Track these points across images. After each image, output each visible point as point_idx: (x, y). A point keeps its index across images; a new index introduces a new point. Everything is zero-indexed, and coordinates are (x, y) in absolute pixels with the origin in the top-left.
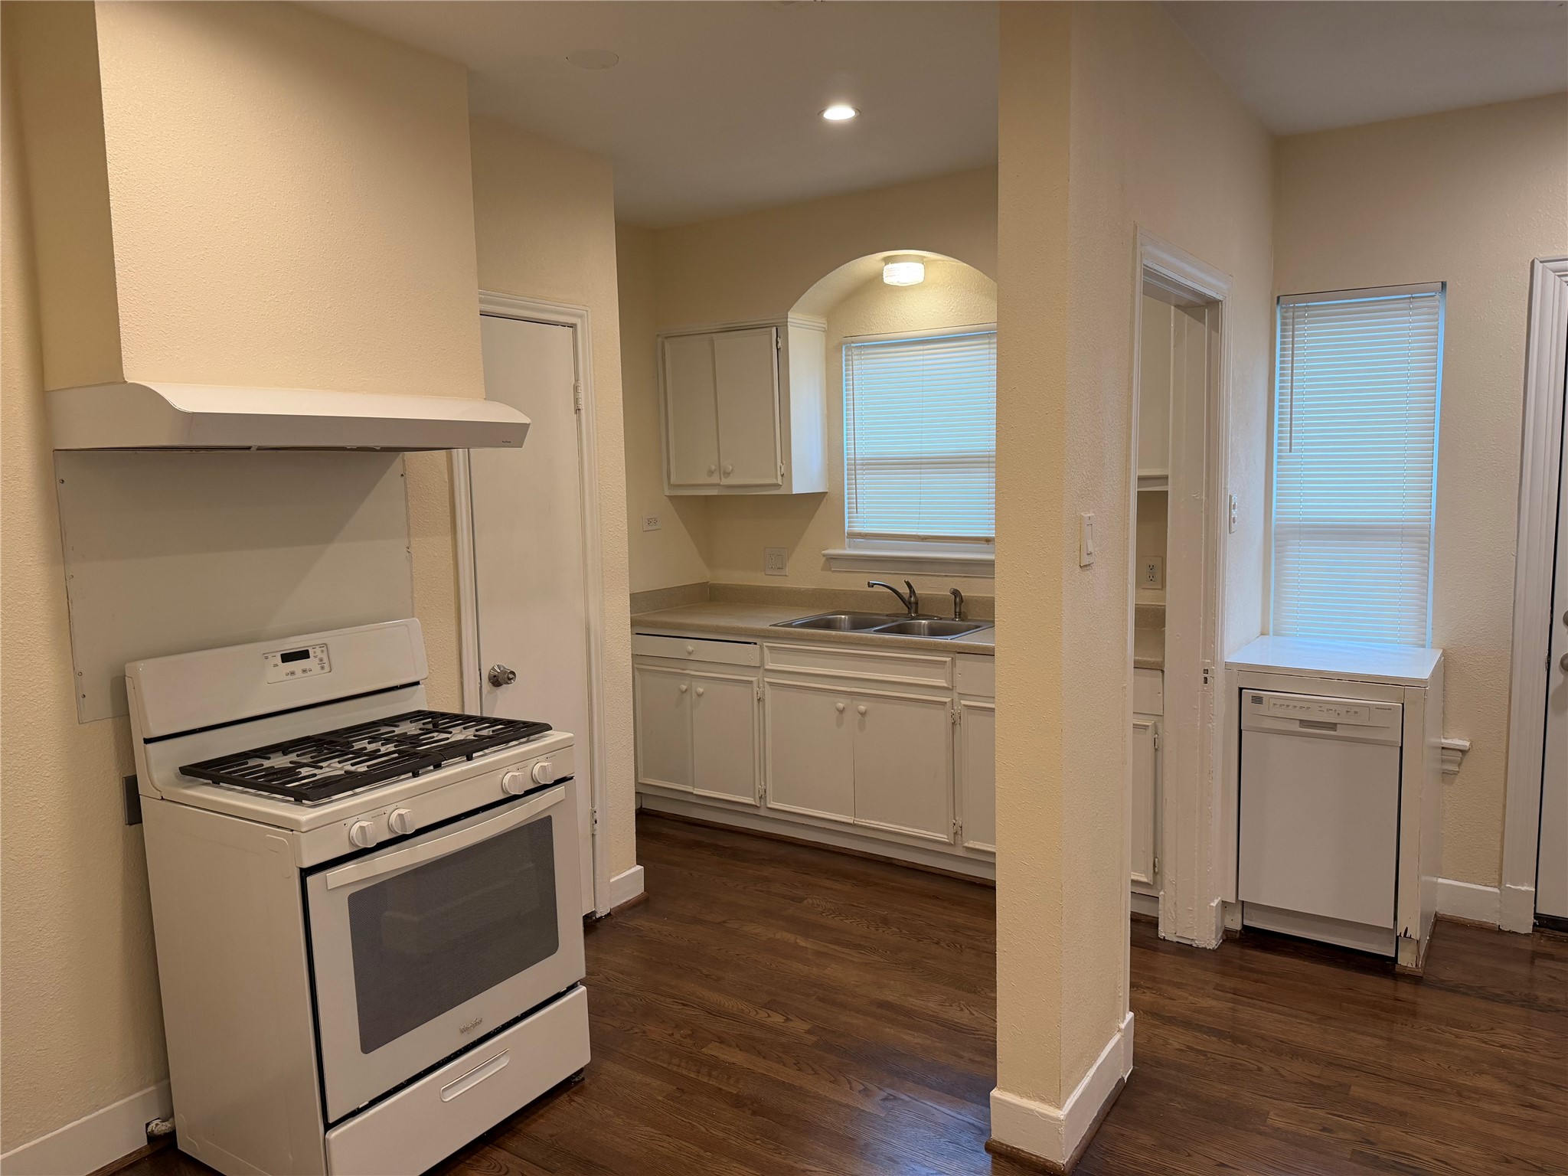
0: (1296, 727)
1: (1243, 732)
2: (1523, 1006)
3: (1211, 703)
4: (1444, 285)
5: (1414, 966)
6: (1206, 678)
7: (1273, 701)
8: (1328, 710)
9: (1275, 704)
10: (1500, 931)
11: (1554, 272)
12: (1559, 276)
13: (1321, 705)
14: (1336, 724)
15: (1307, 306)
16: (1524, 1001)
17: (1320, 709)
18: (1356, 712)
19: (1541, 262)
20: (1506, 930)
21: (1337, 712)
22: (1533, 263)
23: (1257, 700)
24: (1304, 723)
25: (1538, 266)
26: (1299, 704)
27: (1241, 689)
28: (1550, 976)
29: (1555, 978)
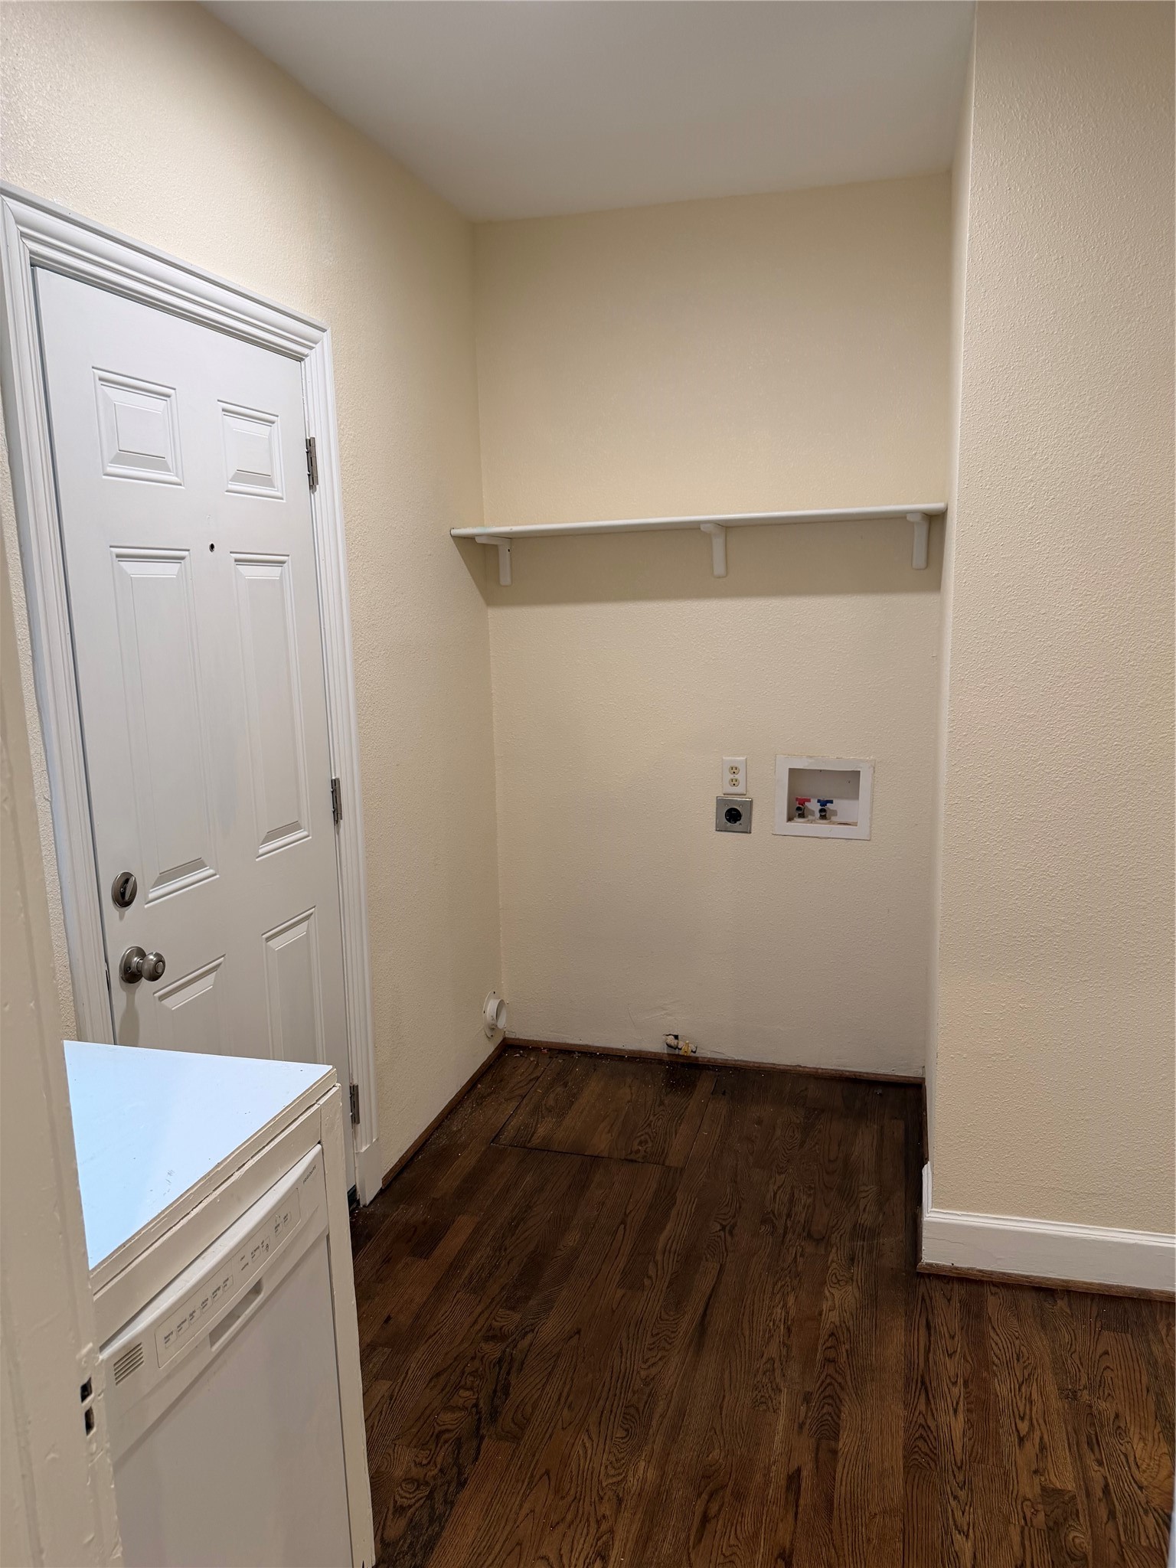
6: (89, 1413)
7: (161, 1334)
8: (253, 1254)
9: (167, 1338)
11: (18, 222)
12: (23, 235)
13: (241, 1253)
14: (261, 1278)
17: (242, 1265)
18: (286, 1217)
21: (264, 1245)
23: (128, 1362)
24: (214, 1335)
26: (210, 1290)
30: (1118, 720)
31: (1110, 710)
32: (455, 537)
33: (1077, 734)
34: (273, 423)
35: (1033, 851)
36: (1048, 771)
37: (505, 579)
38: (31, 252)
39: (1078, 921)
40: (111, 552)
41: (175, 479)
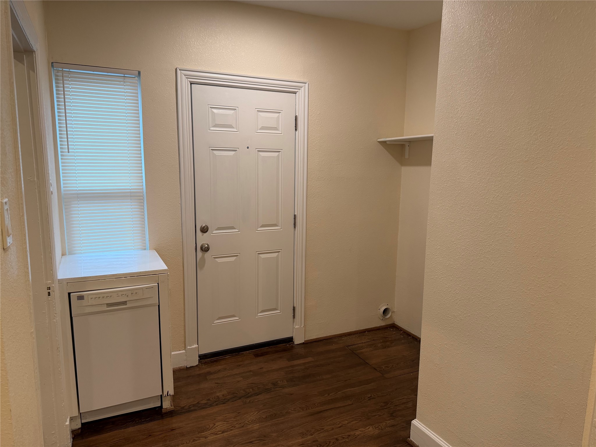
0: (105, 308)
1: (73, 318)
2: (217, 405)
3: (54, 307)
4: (139, 73)
5: (170, 406)
6: (49, 293)
7: (90, 297)
8: (122, 295)
9: (91, 298)
10: (187, 369)
11: (185, 75)
12: (187, 78)
13: (117, 293)
14: (126, 302)
15: (69, 71)
16: (216, 402)
17: (118, 295)
18: (136, 293)
19: (180, 70)
20: (189, 367)
21: (127, 295)
22: (176, 69)
23: (81, 298)
24: (109, 305)
25: (179, 72)
26: (105, 295)
27: (69, 294)
28: (216, 383)
29: (218, 383)
30: (481, 229)
31: (479, 224)
32: (379, 142)
33: (467, 233)
34: (280, 112)
35: (451, 281)
36: (457, 247)
37: (407, 157)
38: (190, 81)
39: (465, 316)
40: (210, 149)
41: (236, 130)
